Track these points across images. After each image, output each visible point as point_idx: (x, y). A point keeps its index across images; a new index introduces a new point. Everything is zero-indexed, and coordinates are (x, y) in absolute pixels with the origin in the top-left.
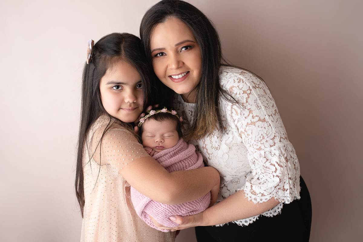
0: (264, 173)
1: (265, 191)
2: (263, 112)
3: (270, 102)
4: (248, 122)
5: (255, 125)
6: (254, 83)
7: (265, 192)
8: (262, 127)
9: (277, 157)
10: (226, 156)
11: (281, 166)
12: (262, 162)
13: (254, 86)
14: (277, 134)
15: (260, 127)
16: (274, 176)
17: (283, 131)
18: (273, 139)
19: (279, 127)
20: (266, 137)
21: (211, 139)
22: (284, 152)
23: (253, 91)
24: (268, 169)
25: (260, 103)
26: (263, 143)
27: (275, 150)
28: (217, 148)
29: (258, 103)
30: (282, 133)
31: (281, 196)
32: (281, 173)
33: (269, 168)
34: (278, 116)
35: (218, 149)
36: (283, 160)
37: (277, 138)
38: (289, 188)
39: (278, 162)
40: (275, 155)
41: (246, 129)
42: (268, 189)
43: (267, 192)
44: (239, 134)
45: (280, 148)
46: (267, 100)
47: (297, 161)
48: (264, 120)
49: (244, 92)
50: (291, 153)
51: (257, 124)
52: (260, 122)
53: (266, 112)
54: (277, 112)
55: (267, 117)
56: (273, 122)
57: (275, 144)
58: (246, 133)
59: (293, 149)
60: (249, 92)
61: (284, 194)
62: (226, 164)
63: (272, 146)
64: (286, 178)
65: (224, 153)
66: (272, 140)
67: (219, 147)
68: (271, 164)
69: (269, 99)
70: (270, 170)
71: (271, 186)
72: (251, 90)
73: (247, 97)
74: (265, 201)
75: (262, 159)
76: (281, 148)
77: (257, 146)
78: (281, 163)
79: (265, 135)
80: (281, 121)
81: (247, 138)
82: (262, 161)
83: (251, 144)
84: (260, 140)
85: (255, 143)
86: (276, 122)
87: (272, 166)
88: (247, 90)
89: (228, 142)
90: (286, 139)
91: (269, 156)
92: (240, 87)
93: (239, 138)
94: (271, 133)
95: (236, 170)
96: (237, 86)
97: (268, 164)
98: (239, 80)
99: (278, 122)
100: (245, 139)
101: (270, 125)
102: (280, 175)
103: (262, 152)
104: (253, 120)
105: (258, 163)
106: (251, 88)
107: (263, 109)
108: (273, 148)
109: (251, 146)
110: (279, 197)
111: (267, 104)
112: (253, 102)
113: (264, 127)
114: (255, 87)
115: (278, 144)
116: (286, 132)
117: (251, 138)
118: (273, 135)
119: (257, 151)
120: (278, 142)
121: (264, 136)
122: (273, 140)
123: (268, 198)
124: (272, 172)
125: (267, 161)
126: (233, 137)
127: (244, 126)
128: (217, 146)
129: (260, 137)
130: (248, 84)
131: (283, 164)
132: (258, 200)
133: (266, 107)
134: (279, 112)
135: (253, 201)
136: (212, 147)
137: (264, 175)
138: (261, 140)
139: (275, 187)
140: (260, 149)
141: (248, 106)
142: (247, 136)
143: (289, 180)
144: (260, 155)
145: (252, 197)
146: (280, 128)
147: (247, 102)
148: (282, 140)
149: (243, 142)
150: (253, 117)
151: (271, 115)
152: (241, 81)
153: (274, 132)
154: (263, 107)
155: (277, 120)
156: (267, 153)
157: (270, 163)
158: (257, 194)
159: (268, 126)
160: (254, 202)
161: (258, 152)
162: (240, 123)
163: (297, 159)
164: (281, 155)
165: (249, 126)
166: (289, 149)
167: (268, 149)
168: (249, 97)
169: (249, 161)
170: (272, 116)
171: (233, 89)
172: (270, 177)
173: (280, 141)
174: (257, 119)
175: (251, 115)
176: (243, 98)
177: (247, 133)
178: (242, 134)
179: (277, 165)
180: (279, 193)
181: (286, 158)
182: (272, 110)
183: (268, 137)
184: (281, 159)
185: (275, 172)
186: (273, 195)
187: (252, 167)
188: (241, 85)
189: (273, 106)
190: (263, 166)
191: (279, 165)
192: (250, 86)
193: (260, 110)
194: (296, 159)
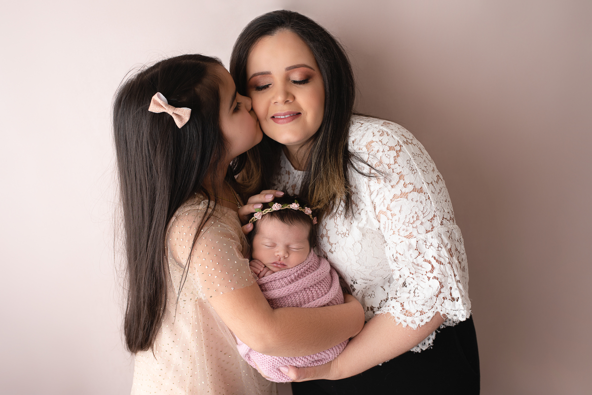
0: (414, 273)
1: (424, 305)
2: (420, 178)
3: (429, 164)
4: (396, 193)
5: (407, 198)
6: (405, 137)
7: (424, 307)
8: (417, 201)
9: (434, 249)
10: (358, 246)
11: (441, 263)
12: (411, 257)
13: (405, 141)
14: (438, 213)
15: (415, 200)
16: (429, 278)
17: (448, 208)
18: (431, 220)
19: (442, 201)
20: (421, 217)
21: (335, 221)
22: (446, 241)
23: (404, 147)
24: (420, 268)
25: (416, 165)
26: (416, 227)
27: (432, 237)
28: (344, 234)
29: (412, 164)
30: (446, 211)
31: (449, 309)
32: (441, 273)
33: (421, 266)
34: (442, 184)
35: (347, 235)
36: (444, 252)
37: (437, 219)
38: (460, 296)
39: (437, 257)
40: (431, 247)
41: (391, 206)
42: (427, 301)
43: (427, 306)
44: (375, 215)
45: (440, 236)
46: (425, 161)
47: (464, 256)
48: (420, 191)
49: (391, 148)
50: (457, 244)
51: (410, 196)
52: (416, 193)
53: (424, 177)
54: (440, 178)
55: (425, 186)
56: (434, 193)
57: (433, 228)
58: (389, 213)
59: (461, 237)
60: (398, 148)
61: (454, 306)
62: (358, 258)
63: (429, 231)
64: (451, 280)
65: (356, 241)
66: (429, 222)
67: (347, 232)
68: (425, 260)
69: (427, 161)
70: (423, 269)
71: (430, 294)
72: (401, 146)
73: (396, 155)
74: (428, 320)
75: (411, 251)
76: (442, 235)
77: (407, 231)
78: (441, 258)
79: (420, 213)
80: (447, 192)
81: (390, 220)
82: (411, 255)
83: (396, 230)
84: (412, 222)
85: (404, 227)
86: (439, 193)
87: (426, 263)
88: (395, 146)
89: (361, 225)
90: (451, 221)
91: (423, 248)
92: (384, 142)
93: (375, 222)
94: (429, 210)
95: (371, 271)
96: (378, 140)
97: (420, 260)
98: (381, 132)
99: (441, 193)
100: (387, 222)
101: (429, 198)
102: (439, 276)
103: (413, 241)
104: (404, 190)
105: (404, 259)
106: (401, 143)
107: (420, 174)
108: (429, 235)
109: (396, 232)
110: (447, 312)
111: (426, 167)
112: (405, 162)
113: (421, 200)
114: (406, 143)
115: (438, 228)
116: (453, 210)
117: (398, 219)
118: (432, 213)
119: (404, 239)
120: (438, 225)
121: (419, 215)
122: (431, 222)
123: (431, 315)
124: (427, 272)
125: (419, 255)
126: (367, 219)
127: (387, 202)
128: (345, 231)
129: (413, 217)
130: (397, 138)
131: (445, 260)
132: (418, 322)
133: (423, 171)
134: (443, 179)
135: (411, 325)
136: (338, 233)
137: (414, 276)
138: (414, 221)
139: (437, 296)
140: (410, 236)
141: (398, 169)
142: (390, 217)
143: (457, 284)
144: (410, 246)
145: (407, 321)
146: (444, 203)
147: (395, 162)
148: (444, 221)
149: (382, 228)
150: (405, 186)
151: (431, 183)
152: (385, 133)
153: (435, 209)
154: (419, 170)
155: (440, 191)
156: (421, 242)
157: (423, 259)
158: (414, 314)
159: (426, 200)
160: (413, 327)
161: (407, 241)
162: (380, 196)
163: (465, 254)
164: (442, 246)
165: (396, 200)
166: (455, 236)
167: (422, 236)
168: (398, 156)
169: (388, 258)
170: (433, 185)
171: (372, 144)
172: (423, 280)
173: (442, 224)
174: (411, 187)
175: (402, 182)
176: (389, 157)
177: (392, 212)
178: (382, 215)
179: (435, 261)
180: (445, 305)
181: (450, 251)
182: (433, 176)
183: (424, 218)
184: (441, 252)
185: (432, 271)
186: (437, 308)
187: (393, 266)
188: (385, 139)
189: (433, 170)
190: (413, 262)
191: (437, 261)
192: (399, 141)
193: (415, 175)
194: (463, 254)
